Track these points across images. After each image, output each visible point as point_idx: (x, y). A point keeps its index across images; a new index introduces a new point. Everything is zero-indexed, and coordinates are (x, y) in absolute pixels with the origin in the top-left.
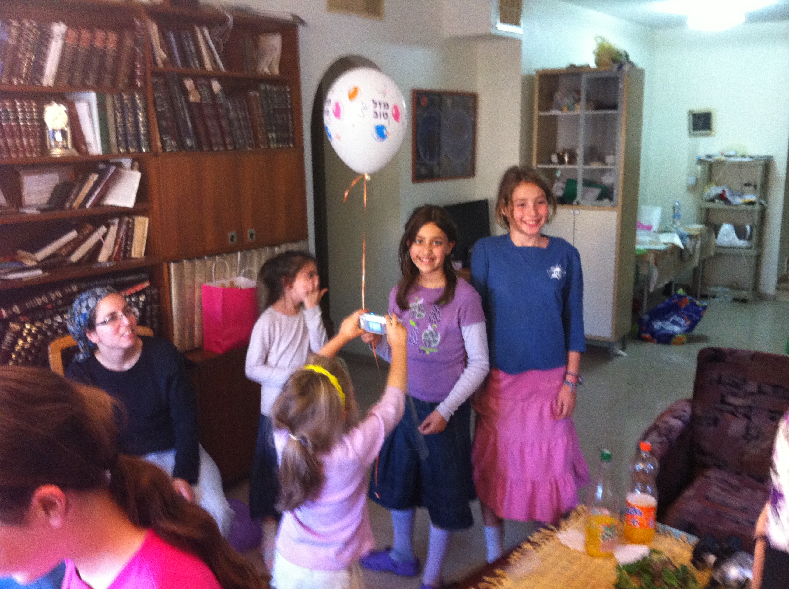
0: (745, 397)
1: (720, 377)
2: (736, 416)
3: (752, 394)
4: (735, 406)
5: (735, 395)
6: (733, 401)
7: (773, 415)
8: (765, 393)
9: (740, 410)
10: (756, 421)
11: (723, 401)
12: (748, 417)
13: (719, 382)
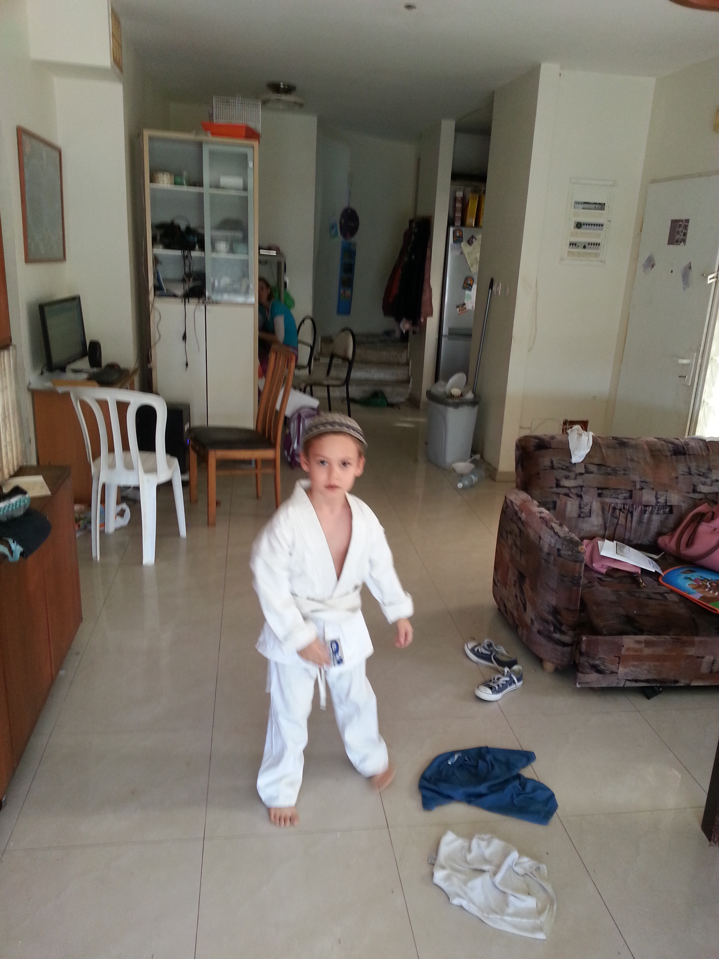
0: (575, 479)
1: (552, 462)
2: (570, 497)
3: (581, 474)
4: (569, 488)
5: (567, 478)
6: (566, 483)
7: (600, 491)
8: (592, 473)
9: (572, 490)
10: (586, 498)
11: (558, 485)
12: (580, 496)
13: (552, 467)
